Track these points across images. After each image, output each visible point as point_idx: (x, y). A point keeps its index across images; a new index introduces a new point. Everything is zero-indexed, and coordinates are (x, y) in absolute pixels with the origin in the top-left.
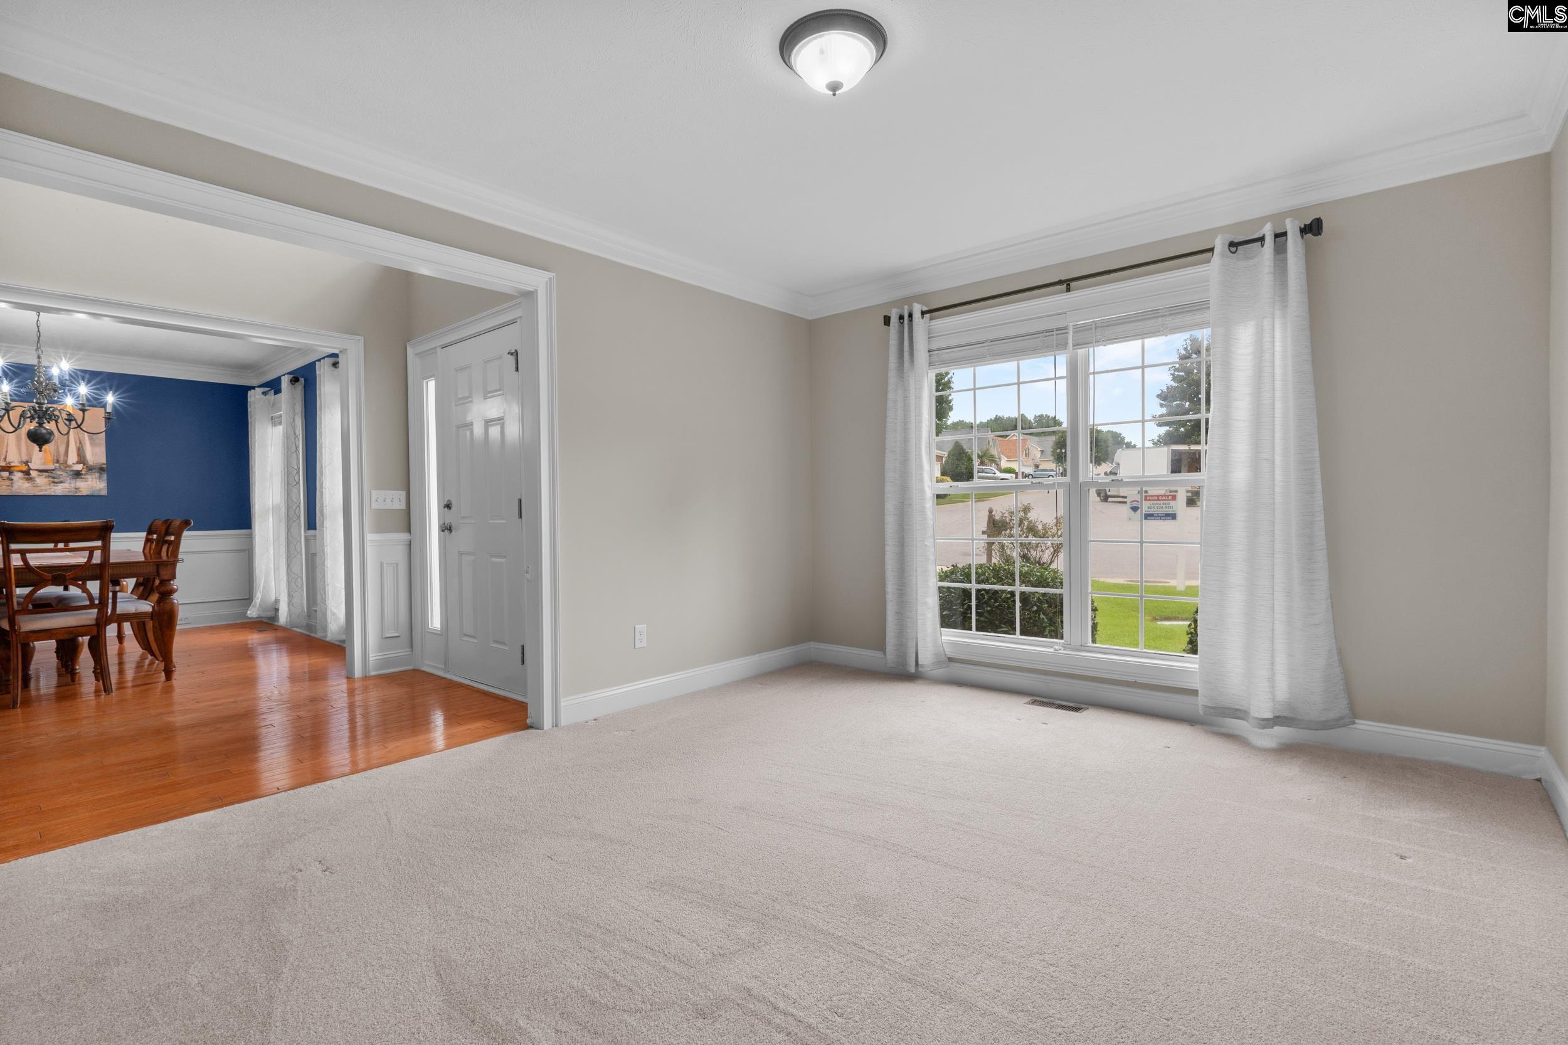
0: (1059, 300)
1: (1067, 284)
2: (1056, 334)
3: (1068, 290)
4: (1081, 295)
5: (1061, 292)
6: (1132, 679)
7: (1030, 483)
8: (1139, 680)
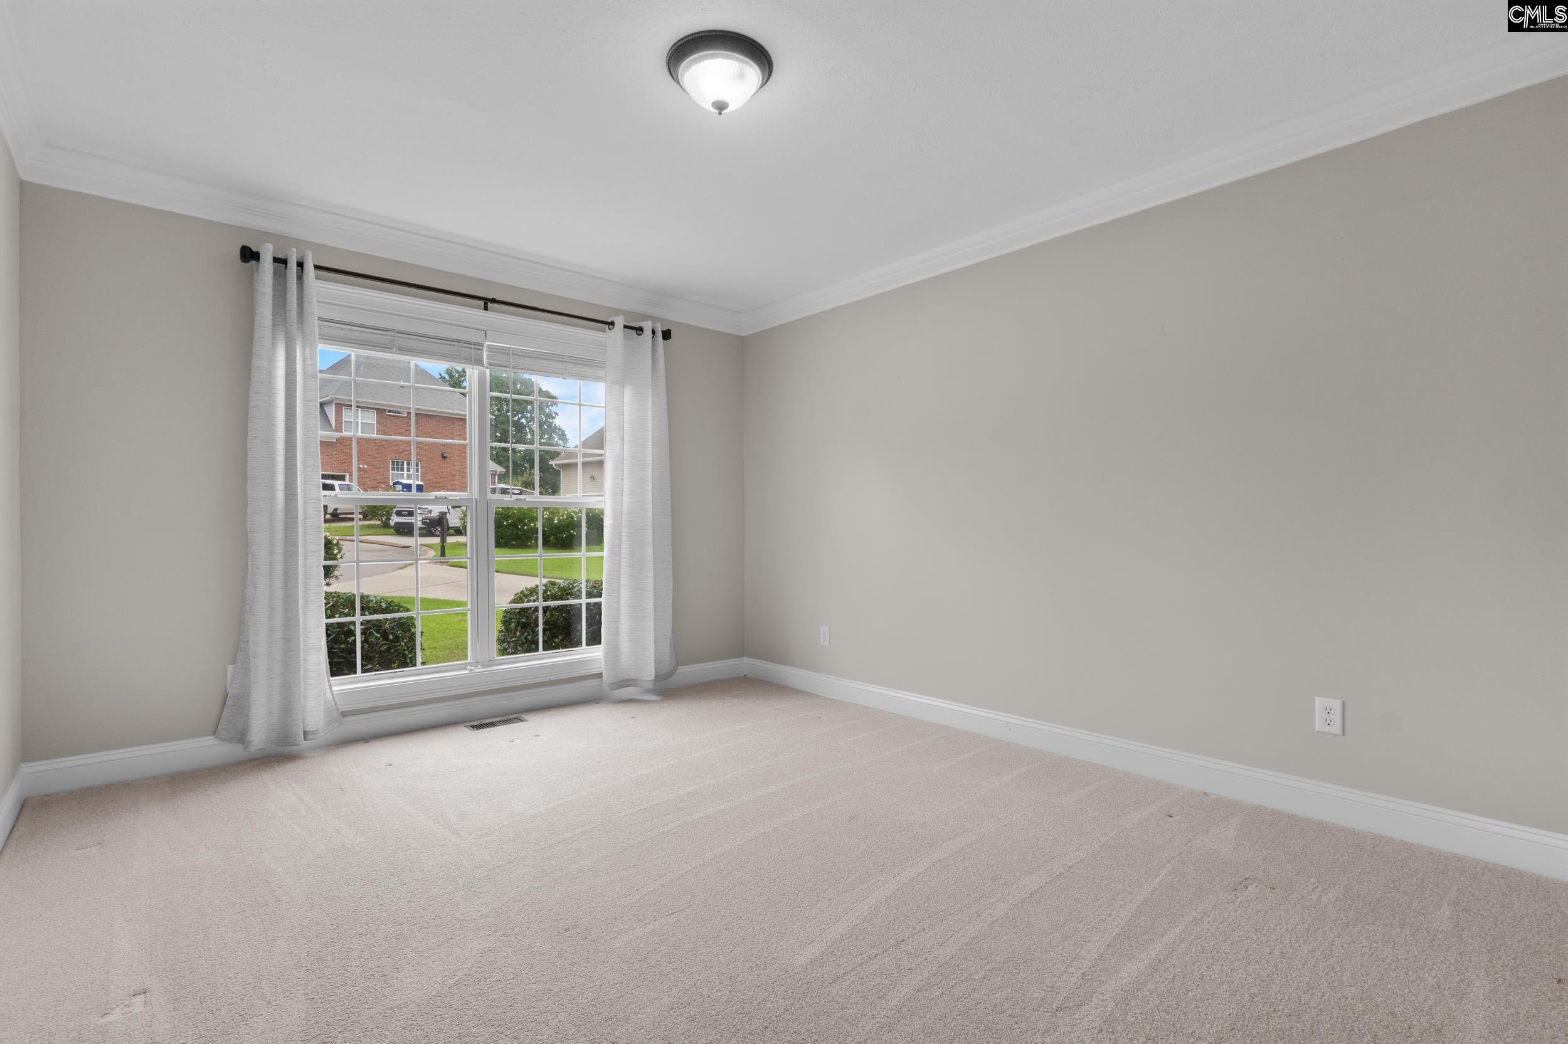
0: (473, 314)
1: (487, 302)
2: (474, 349)
3: (486, 309)
4: (495, 317)
5: (478, 307)
6: (547, 679)
7: (434, 497)
8: (553, 678)
